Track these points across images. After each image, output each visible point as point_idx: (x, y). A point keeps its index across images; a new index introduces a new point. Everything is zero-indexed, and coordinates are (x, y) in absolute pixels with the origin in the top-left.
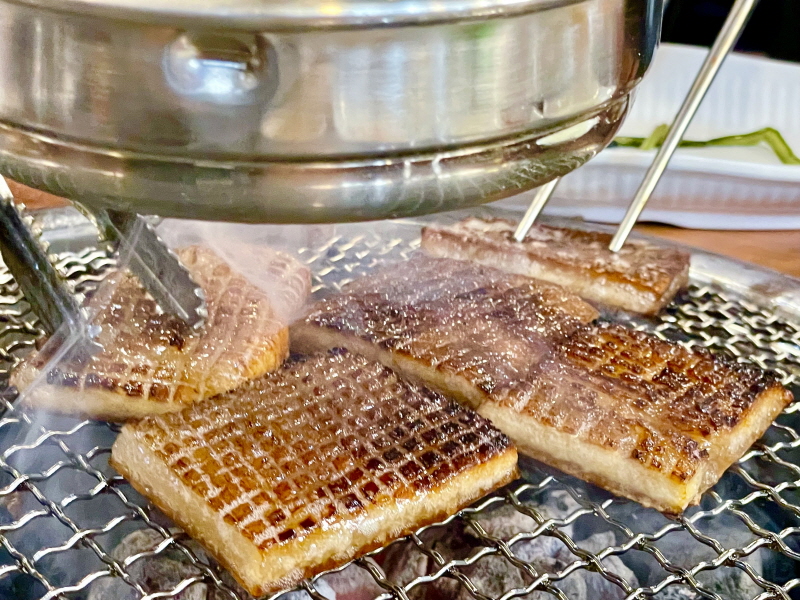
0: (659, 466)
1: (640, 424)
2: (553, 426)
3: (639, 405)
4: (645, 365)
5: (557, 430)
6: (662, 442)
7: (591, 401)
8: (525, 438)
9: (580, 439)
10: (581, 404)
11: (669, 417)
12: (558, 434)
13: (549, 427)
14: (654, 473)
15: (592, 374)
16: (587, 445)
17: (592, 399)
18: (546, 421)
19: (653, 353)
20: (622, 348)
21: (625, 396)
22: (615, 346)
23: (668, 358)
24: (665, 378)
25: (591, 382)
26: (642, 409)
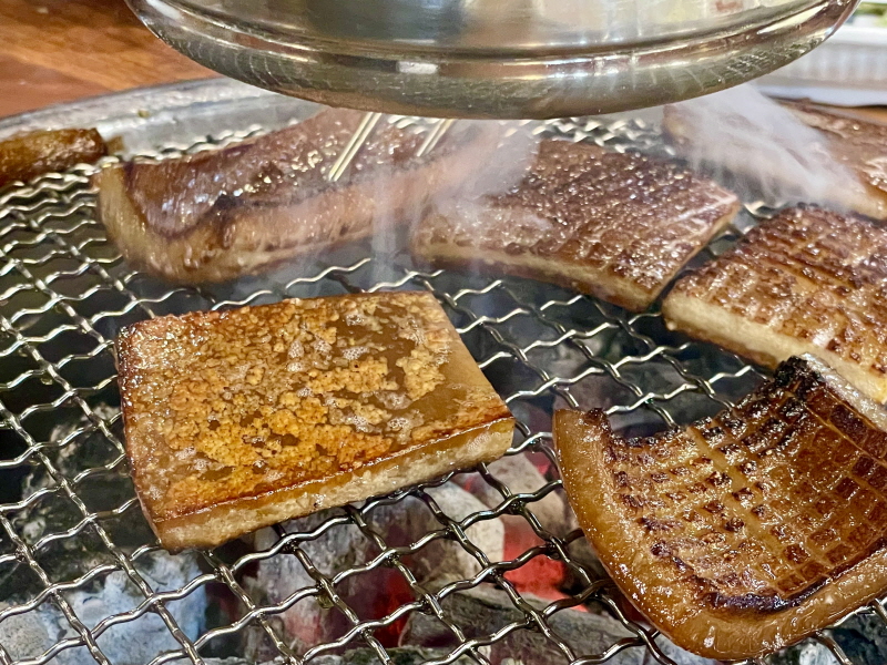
0: (857, 360)
1: (840, 311)
2: (743, 315)
3: (841, 292)
4: (852, 249)
5: (749, 320)
6: (863, 332)
7: (786, 287)
8: (716, 329)
9: (774, 329)
10: (775, 290)
11: (875, 306)
12: (748, 323)
13: (739, 318)
14: (853, 365)
15: (792, 258)
16: (782, 336)
17: (788, 285)
18: (736, 311)
19: (862, 238)
20: (828, 231)
21: (828, 283)
22: (821, 228)
23: (877, 243)
24: (874, 264)
25: (789, 266)
26: (844, 297)
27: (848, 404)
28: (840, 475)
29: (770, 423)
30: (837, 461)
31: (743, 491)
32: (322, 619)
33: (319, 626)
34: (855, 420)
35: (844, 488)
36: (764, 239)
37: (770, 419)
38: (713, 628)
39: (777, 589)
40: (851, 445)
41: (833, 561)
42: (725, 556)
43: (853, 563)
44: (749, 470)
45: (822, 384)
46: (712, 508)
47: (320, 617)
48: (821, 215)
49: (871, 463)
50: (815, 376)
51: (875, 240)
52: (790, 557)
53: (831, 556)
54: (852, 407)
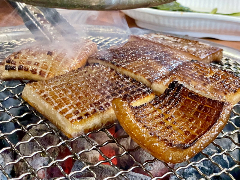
1: (204, 90)
3: (204, 84)
15: (190, 75)
17: (189, 82)
19: (210, 70)
20: (200, 68)
21: (200, 82)
22: (198, 67)
23: (215, 72)
24: (214, 77)
25: (189, 77)
26: (205, 86)
27: (193, 91)
28: (194, 111)
29: (171, 100)
30: (192, 107)
31: (169, 118)
32: (45, 172)
33: (44, 174)
34: (195, 95)
35: (196, 114)
36: (182, 69)
37: (171, 99)
38: (171, 154)
39: (185, 143)
40: (196, 102)
41: (198, 133)
42: (169, 135)
43: (204, 133)
44: (168, 113)
45: (184, 87)
46: (161, 123)
47: (44, 171)
48: (198, 64)
49: (202, 106)
50: (181, 85)
51: (214, 71)
52: (186, 134)
53: (198, 132)
54: (194, 92)
